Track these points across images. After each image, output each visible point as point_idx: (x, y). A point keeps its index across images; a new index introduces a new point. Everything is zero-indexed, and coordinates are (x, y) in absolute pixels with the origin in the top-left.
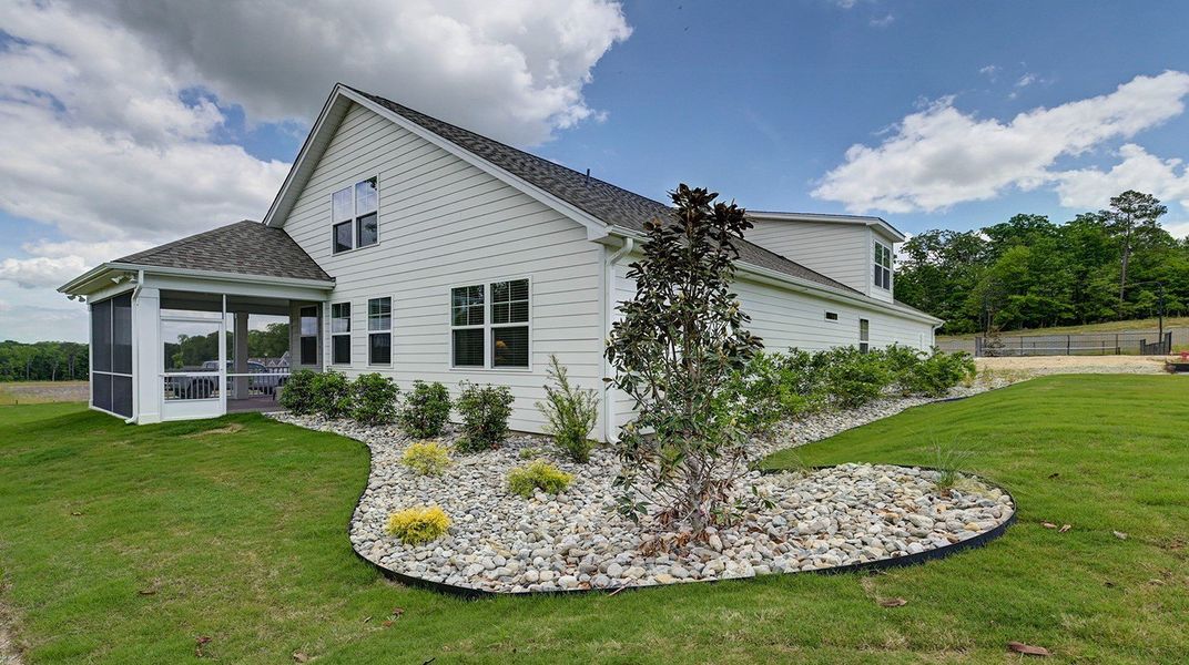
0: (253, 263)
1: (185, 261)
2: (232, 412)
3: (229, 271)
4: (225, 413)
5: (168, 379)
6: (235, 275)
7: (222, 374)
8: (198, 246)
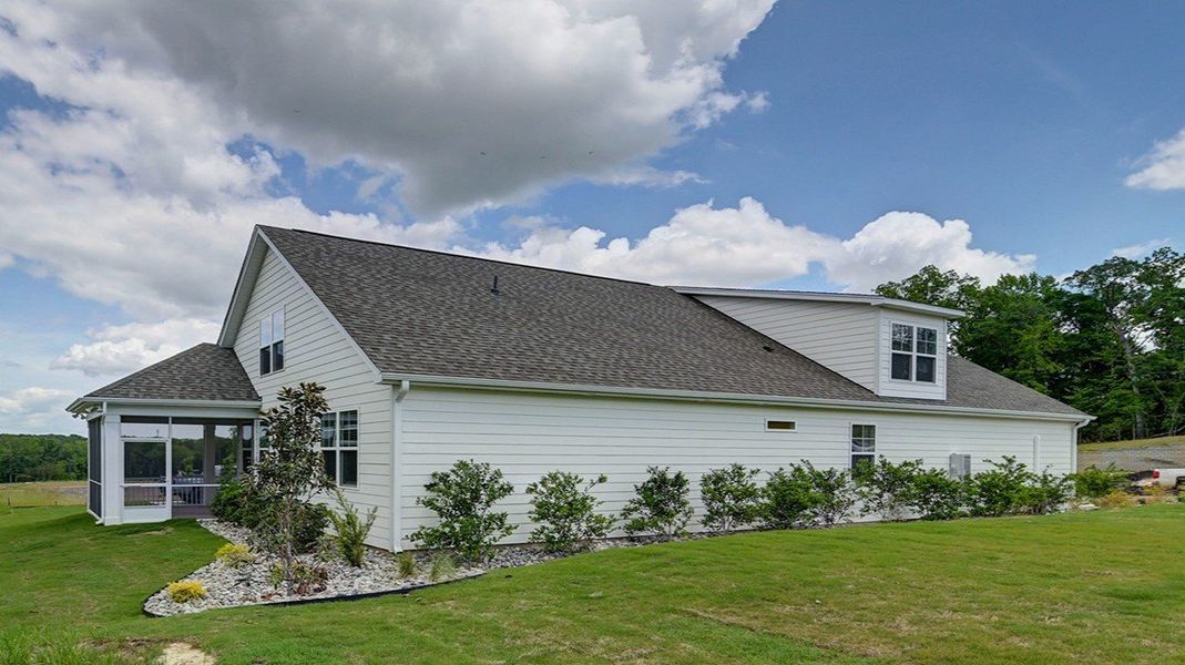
0: (195, 387)
1: (138, 391)
2: (176, 517)
3: (172, 397)
4: (170, 518)
5: (126, 489)
6: (177, 401)
7: (169, 486)
8: (153, 376)
